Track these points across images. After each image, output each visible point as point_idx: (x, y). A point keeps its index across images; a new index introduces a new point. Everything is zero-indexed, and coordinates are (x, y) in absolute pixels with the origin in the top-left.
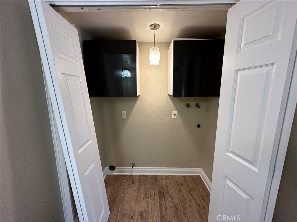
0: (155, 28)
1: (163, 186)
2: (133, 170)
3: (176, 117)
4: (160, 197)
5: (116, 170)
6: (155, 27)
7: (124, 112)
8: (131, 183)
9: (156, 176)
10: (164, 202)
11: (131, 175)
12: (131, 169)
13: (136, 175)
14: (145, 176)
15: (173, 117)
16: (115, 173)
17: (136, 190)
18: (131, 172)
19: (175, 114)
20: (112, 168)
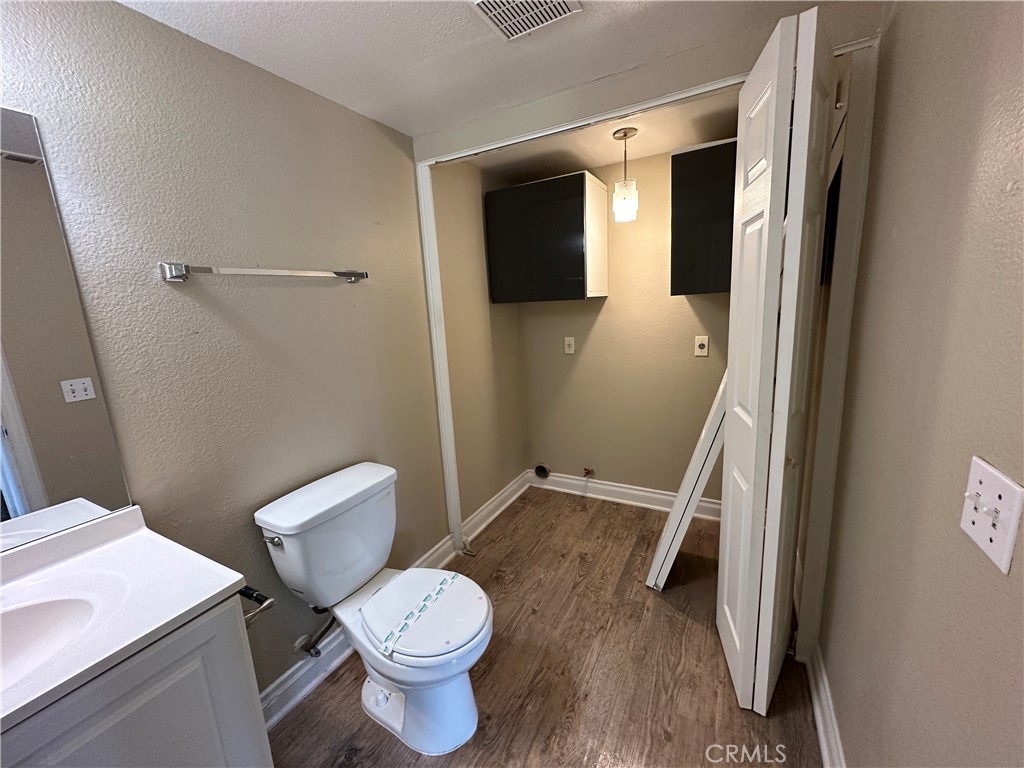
0: (625, 135)
1: (655, 530)
2: (590, 484)
3: (704, 352)
4: (637, 544)
5: (550, 478)
6: (626, 133)
7: (570, 340)
8: (579, 508)
9: (647, 509)
10: (643, 554)
11: (582, 497)
12: (583, 483)
13: (596, 500)
14: (618, 504)
15: (698, 352)
16: (547, 485)
17: (587, 522)
18: (585, 488)
19: (703, 345)
20: (542, 472)
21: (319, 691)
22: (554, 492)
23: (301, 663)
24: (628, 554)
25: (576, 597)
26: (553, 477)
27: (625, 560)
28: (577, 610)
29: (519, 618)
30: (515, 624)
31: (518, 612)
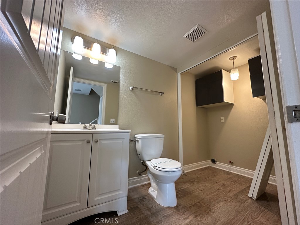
0: (233, 59)
2: (232, 168)
5: (216, 164)
7: (222, 118)
11: (229, 172)
12: (229, 167)
13: (234, 173)
14: (243, 176)
16: (215, 166)
17: (229, 177)
18: (230, 169)
20: (214, 161)
21: (140, 186)
22: (218, 169)
23: (137, 177)
24: (243, 188)
25: (218, 192)
26: (218, 163)
27: (242, 189)
28: (217, 194)
29: (196, 190)
30: (194, 191)
31: (196, 189)
